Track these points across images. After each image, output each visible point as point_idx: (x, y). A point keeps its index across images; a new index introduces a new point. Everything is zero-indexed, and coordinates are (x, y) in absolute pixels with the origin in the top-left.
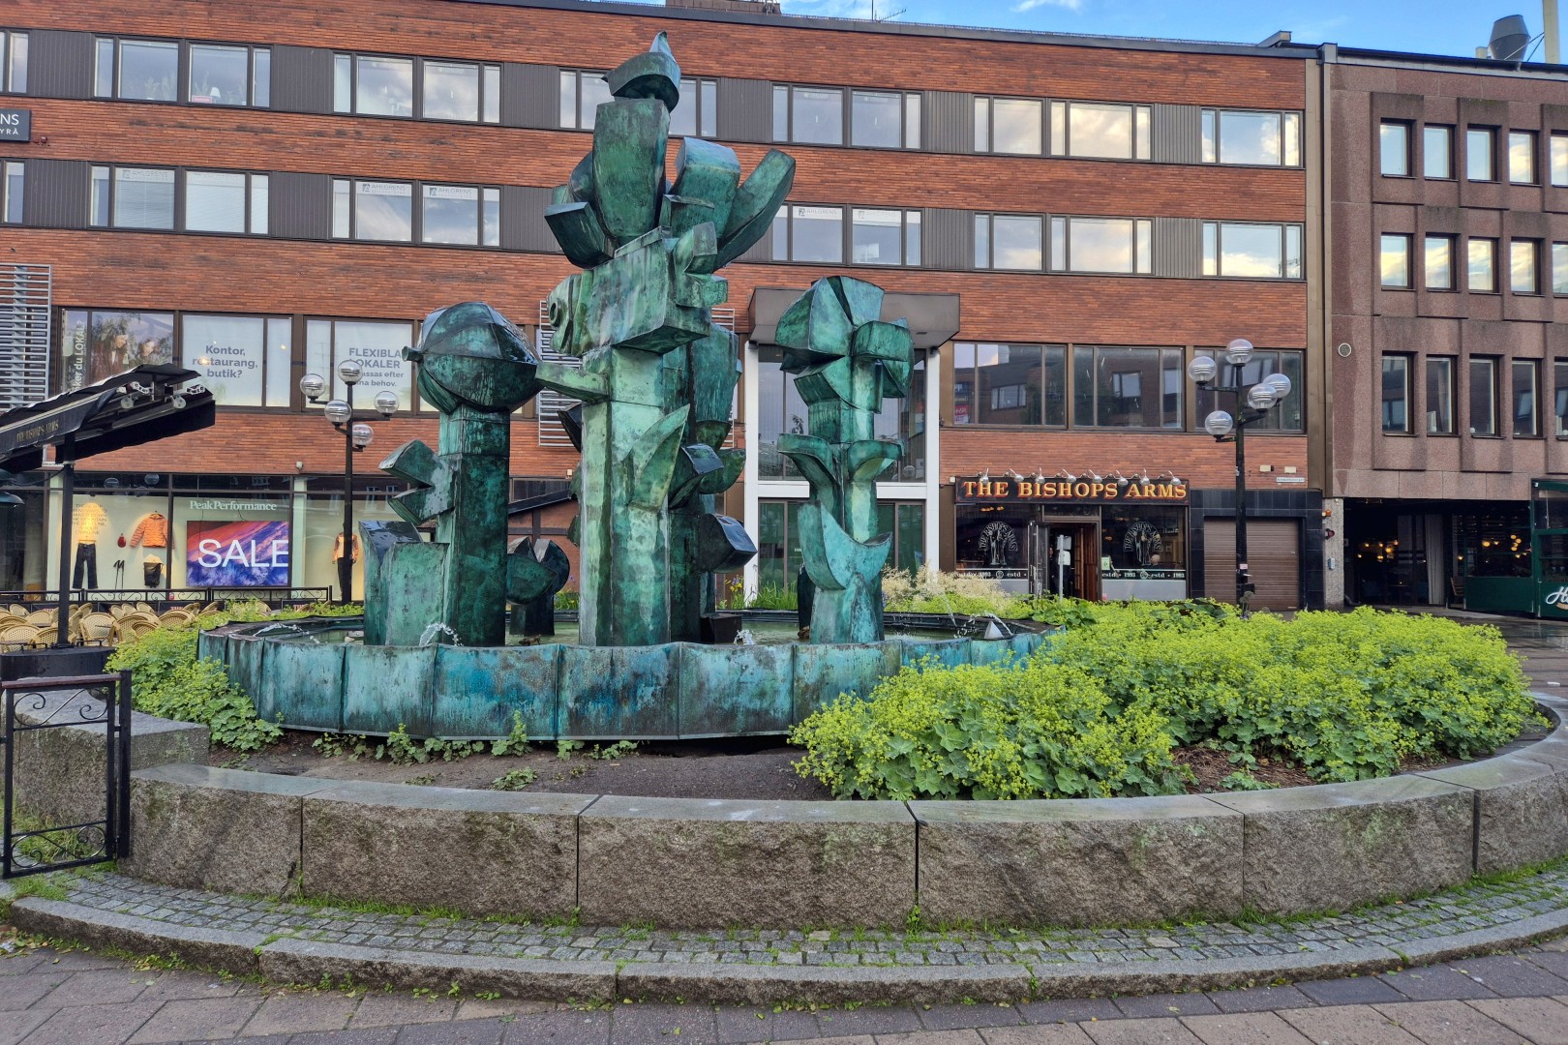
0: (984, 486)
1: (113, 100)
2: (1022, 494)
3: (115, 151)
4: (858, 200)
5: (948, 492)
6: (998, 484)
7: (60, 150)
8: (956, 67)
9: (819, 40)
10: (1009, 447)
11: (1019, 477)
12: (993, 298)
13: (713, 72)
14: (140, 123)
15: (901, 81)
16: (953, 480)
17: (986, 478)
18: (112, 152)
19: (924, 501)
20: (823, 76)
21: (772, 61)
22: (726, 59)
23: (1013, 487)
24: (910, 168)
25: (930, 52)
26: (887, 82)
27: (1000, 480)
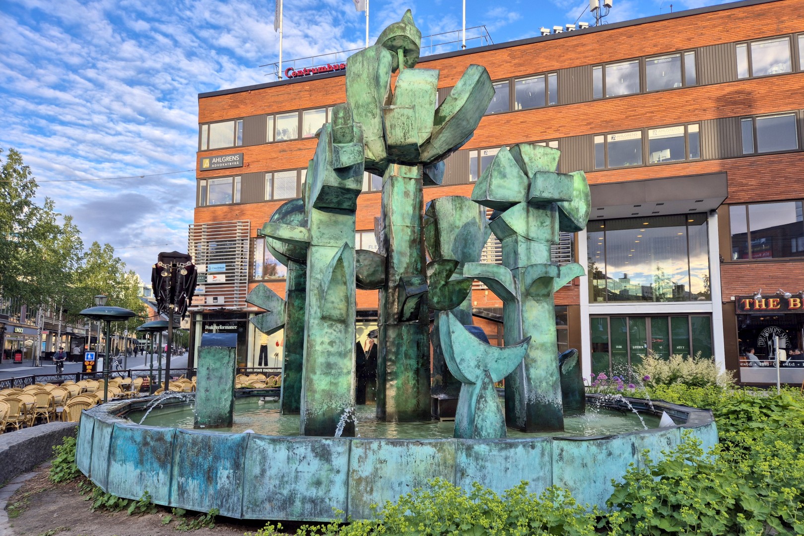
0: (760, 302)
1: (274, 142)
2: (792, 306)
3: (274, 165)
4: (652, 124)
5: (729, 307)
6: (771, 300)
7: (254, 169)
8: (720, 28)
9: (621, 34)
10: (779, 274)
11: (788, 294)
12: (759, 172)
13: (554, 68)
14: (284, 151)
15: (680, 46)
16: (733, 298)
17: (759, 296)
18: (273, 166)
19: (711, 313)
20: (624, 54)
21: (591, 53)
22: (562, 58)
23: (784, 302)
24: (689, 98)
25: (700, 23)
26: (670, 48)
27: (772, 297)
